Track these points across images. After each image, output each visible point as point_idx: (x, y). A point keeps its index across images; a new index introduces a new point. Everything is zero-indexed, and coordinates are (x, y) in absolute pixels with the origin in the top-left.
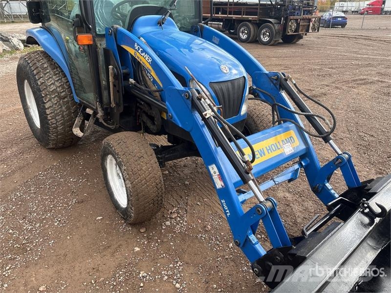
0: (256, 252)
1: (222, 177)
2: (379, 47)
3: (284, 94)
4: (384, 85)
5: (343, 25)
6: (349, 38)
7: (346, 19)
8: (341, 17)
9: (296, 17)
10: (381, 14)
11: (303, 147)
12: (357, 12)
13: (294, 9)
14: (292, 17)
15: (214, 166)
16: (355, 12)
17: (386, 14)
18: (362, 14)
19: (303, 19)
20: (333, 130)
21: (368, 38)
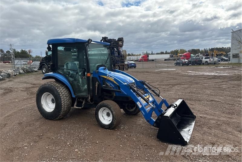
0: (153, 121)
1: (141, 104)
2: (153, 75)
3: (145, 86)
4: (162, 88)
5: (135, 67)
6: (140, 72)
7: (136, 64)
8: (133, 63)
9: (118, 64)
10: (148, 61)
11: (153, 99)
12: (137, 60)
13: (117, 61)
14: (116, 64)
15: (138, 102)
16: (136, 60)
17: (150, 61)
18: (140, 61)
19: (121, 65)
20: (160, 93)
21: (147, 72)
